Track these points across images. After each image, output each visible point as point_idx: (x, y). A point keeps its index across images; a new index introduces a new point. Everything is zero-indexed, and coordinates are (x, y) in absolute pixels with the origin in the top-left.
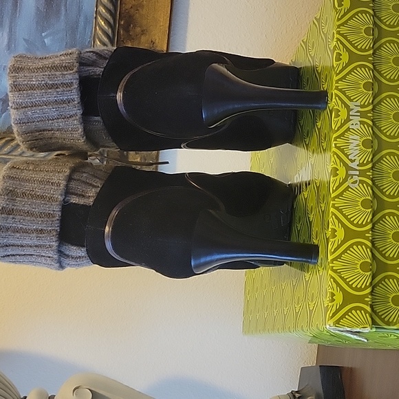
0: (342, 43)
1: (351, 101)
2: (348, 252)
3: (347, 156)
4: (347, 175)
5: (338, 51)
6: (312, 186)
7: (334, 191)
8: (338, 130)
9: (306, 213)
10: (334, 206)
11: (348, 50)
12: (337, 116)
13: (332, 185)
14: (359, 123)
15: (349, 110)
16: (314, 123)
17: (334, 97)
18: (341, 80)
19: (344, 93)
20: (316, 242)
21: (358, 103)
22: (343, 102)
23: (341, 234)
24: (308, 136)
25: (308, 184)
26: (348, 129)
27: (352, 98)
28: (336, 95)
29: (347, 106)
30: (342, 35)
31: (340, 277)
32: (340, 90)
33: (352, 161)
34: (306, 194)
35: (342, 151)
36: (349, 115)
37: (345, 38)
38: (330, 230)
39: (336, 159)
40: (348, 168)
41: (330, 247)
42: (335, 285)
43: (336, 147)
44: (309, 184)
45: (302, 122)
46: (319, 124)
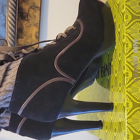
0: (128, 10)
1: (134, 39)
2: (135, 114)
3: (133, 66)
5: (126, 14)
7: (127, 84)
8: (128, 53)
10: (127, 91)
11: (131, 13)
12: (127, 46)
13: (126, 81)
14: (138, 50)
15: (133, 43)
17: (125, 37)
18: (128, 28)
19: (130, 35)
21: (137, 40)
22: (130, 40)
26: (133, 53)
27: (134, 37)
29: (132, 42)
30: (128, 6)
31: (131, 126)
32: (128, 34)
33: (135, 69)
35: (130, 64)
36: (133, 46)
37: (130, 7)
39: (128, 68)
42: (129, 131)
43: (127, 62)
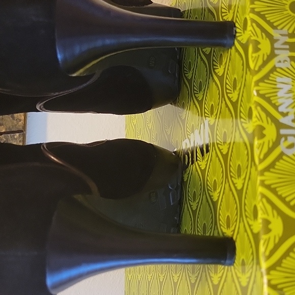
1: (275, 28)
2: (291, 254)
3: (276, 107)
4: (279, 137)
6: (212, 153)
7: (261, 161)
8: (260, 70)
9: (204, 189)
10: (263, 183)
12: (257, 50)
13: (256, 152)
14: (288, 59)
15: (273, 40)
16: (211, 71)
17: (249, 24)
19: (263, 17)
20: (228, 233)
21: (285, 31)
22: (263, 30)
23: (277, 227)
24: (200, 90)
25: (205, 150)
26: (274, 69)
27: (275, 24)
28: (253, 21)
29: (269, 36)
32: (258, 14)
33: (284, 115)
34: (203, 164)
35: (268, 100)
36: (273, 49)
38: (260, 221)
40: (279, 125)
41: (262, 249)
43: (259, 95)
44: (208, 151)
45: (189, 75)
46: (220, 71)
